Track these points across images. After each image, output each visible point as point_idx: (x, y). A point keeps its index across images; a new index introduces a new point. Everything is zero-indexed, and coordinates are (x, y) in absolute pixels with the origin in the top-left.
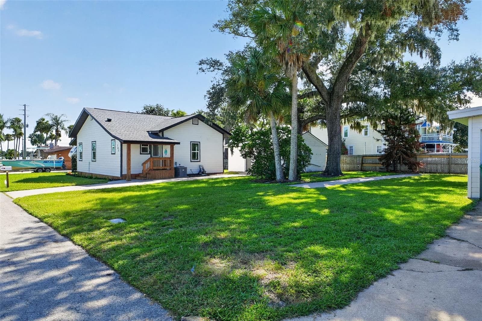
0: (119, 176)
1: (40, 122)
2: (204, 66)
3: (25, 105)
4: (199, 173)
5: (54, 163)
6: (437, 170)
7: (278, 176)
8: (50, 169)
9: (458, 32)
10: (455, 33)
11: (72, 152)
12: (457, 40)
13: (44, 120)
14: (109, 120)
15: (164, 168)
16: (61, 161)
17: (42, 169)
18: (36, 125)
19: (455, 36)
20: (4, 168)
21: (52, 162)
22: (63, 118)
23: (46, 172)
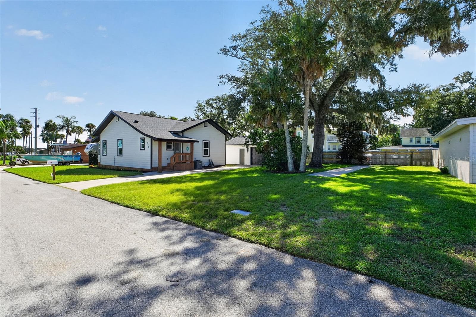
0: (150, 168)
1: (48, 124)
2: (224, 80)
3: (36, 109)
4: (209, 165)
5: (73, 158)
6: (377, 163)
7: (291, 167)
8: (69, 162)
9: (397, 67)
10: (394, 67)
11: (88, 148)
12: (396, 71)
13: (51, 121)
14: (136, 122)
15: (184, 162)
16: (79, 156)
17: (62, 162)
18: (44, 125)
19: (394, 68)
20: (51, 162)
21: (71, 156)
22: (72, 120)
23: (65, 165)
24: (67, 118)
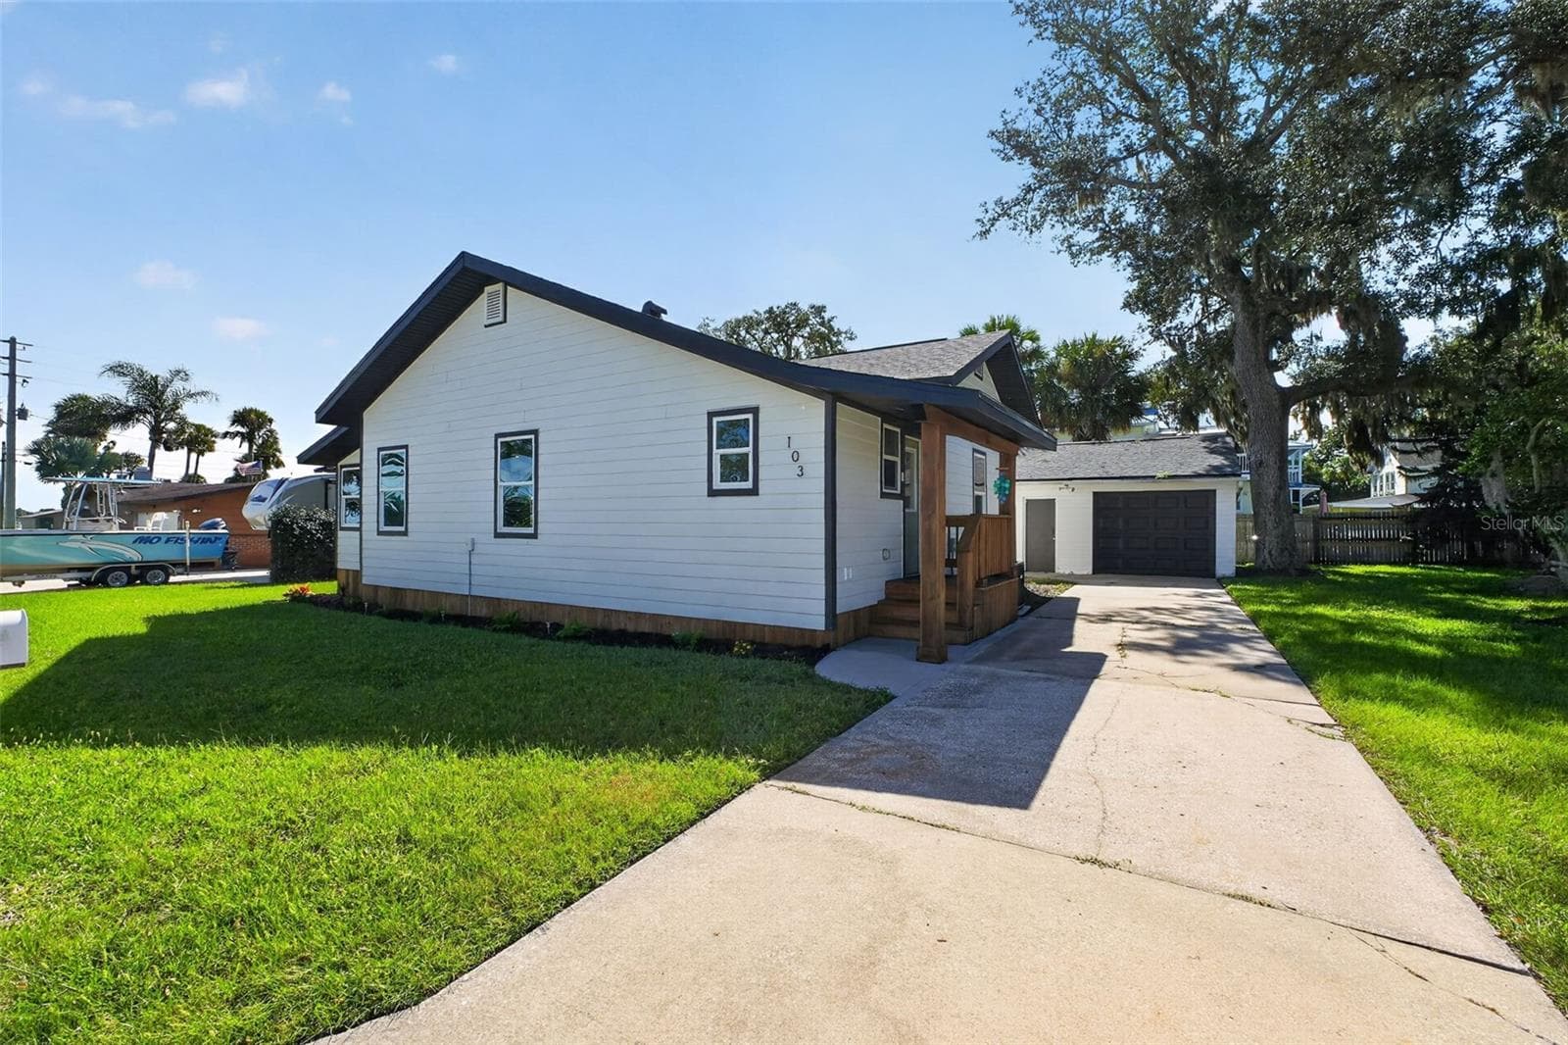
1: (71, 407)
3: (12, 342)
8: (164, 568)
21: (178, 539)
22: (178, 385)
23: (145, 583)
24: (155, 379)
